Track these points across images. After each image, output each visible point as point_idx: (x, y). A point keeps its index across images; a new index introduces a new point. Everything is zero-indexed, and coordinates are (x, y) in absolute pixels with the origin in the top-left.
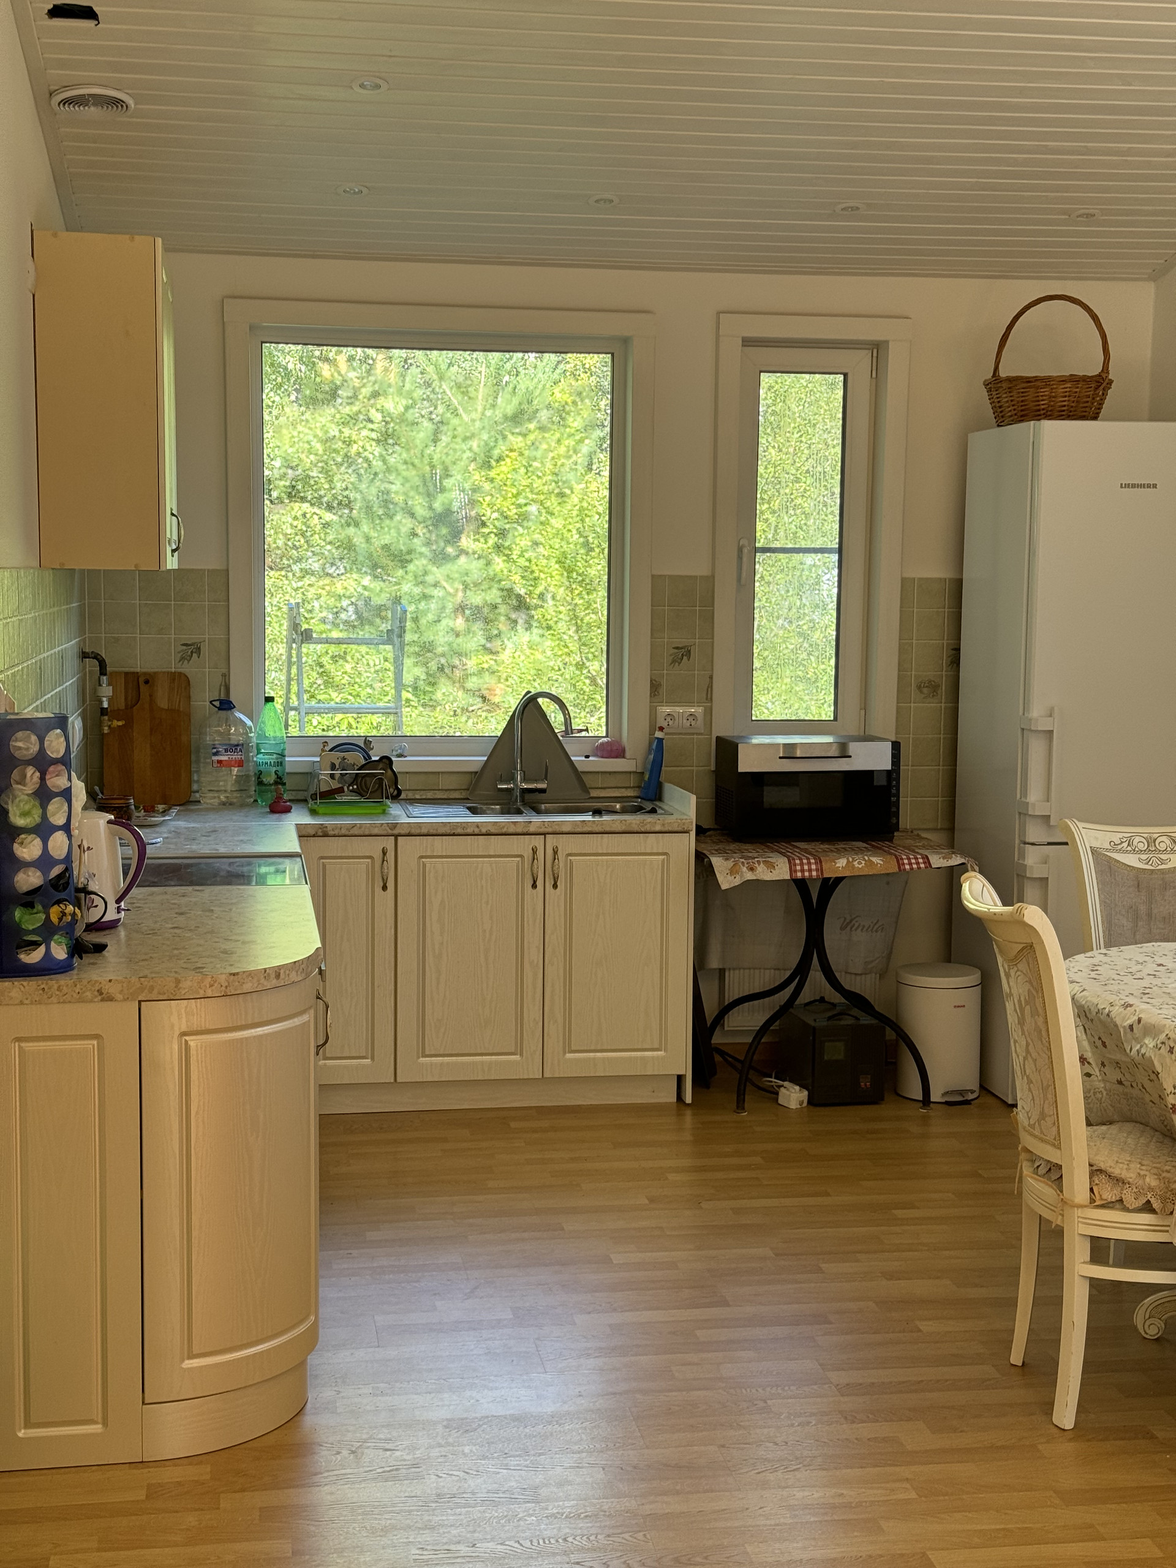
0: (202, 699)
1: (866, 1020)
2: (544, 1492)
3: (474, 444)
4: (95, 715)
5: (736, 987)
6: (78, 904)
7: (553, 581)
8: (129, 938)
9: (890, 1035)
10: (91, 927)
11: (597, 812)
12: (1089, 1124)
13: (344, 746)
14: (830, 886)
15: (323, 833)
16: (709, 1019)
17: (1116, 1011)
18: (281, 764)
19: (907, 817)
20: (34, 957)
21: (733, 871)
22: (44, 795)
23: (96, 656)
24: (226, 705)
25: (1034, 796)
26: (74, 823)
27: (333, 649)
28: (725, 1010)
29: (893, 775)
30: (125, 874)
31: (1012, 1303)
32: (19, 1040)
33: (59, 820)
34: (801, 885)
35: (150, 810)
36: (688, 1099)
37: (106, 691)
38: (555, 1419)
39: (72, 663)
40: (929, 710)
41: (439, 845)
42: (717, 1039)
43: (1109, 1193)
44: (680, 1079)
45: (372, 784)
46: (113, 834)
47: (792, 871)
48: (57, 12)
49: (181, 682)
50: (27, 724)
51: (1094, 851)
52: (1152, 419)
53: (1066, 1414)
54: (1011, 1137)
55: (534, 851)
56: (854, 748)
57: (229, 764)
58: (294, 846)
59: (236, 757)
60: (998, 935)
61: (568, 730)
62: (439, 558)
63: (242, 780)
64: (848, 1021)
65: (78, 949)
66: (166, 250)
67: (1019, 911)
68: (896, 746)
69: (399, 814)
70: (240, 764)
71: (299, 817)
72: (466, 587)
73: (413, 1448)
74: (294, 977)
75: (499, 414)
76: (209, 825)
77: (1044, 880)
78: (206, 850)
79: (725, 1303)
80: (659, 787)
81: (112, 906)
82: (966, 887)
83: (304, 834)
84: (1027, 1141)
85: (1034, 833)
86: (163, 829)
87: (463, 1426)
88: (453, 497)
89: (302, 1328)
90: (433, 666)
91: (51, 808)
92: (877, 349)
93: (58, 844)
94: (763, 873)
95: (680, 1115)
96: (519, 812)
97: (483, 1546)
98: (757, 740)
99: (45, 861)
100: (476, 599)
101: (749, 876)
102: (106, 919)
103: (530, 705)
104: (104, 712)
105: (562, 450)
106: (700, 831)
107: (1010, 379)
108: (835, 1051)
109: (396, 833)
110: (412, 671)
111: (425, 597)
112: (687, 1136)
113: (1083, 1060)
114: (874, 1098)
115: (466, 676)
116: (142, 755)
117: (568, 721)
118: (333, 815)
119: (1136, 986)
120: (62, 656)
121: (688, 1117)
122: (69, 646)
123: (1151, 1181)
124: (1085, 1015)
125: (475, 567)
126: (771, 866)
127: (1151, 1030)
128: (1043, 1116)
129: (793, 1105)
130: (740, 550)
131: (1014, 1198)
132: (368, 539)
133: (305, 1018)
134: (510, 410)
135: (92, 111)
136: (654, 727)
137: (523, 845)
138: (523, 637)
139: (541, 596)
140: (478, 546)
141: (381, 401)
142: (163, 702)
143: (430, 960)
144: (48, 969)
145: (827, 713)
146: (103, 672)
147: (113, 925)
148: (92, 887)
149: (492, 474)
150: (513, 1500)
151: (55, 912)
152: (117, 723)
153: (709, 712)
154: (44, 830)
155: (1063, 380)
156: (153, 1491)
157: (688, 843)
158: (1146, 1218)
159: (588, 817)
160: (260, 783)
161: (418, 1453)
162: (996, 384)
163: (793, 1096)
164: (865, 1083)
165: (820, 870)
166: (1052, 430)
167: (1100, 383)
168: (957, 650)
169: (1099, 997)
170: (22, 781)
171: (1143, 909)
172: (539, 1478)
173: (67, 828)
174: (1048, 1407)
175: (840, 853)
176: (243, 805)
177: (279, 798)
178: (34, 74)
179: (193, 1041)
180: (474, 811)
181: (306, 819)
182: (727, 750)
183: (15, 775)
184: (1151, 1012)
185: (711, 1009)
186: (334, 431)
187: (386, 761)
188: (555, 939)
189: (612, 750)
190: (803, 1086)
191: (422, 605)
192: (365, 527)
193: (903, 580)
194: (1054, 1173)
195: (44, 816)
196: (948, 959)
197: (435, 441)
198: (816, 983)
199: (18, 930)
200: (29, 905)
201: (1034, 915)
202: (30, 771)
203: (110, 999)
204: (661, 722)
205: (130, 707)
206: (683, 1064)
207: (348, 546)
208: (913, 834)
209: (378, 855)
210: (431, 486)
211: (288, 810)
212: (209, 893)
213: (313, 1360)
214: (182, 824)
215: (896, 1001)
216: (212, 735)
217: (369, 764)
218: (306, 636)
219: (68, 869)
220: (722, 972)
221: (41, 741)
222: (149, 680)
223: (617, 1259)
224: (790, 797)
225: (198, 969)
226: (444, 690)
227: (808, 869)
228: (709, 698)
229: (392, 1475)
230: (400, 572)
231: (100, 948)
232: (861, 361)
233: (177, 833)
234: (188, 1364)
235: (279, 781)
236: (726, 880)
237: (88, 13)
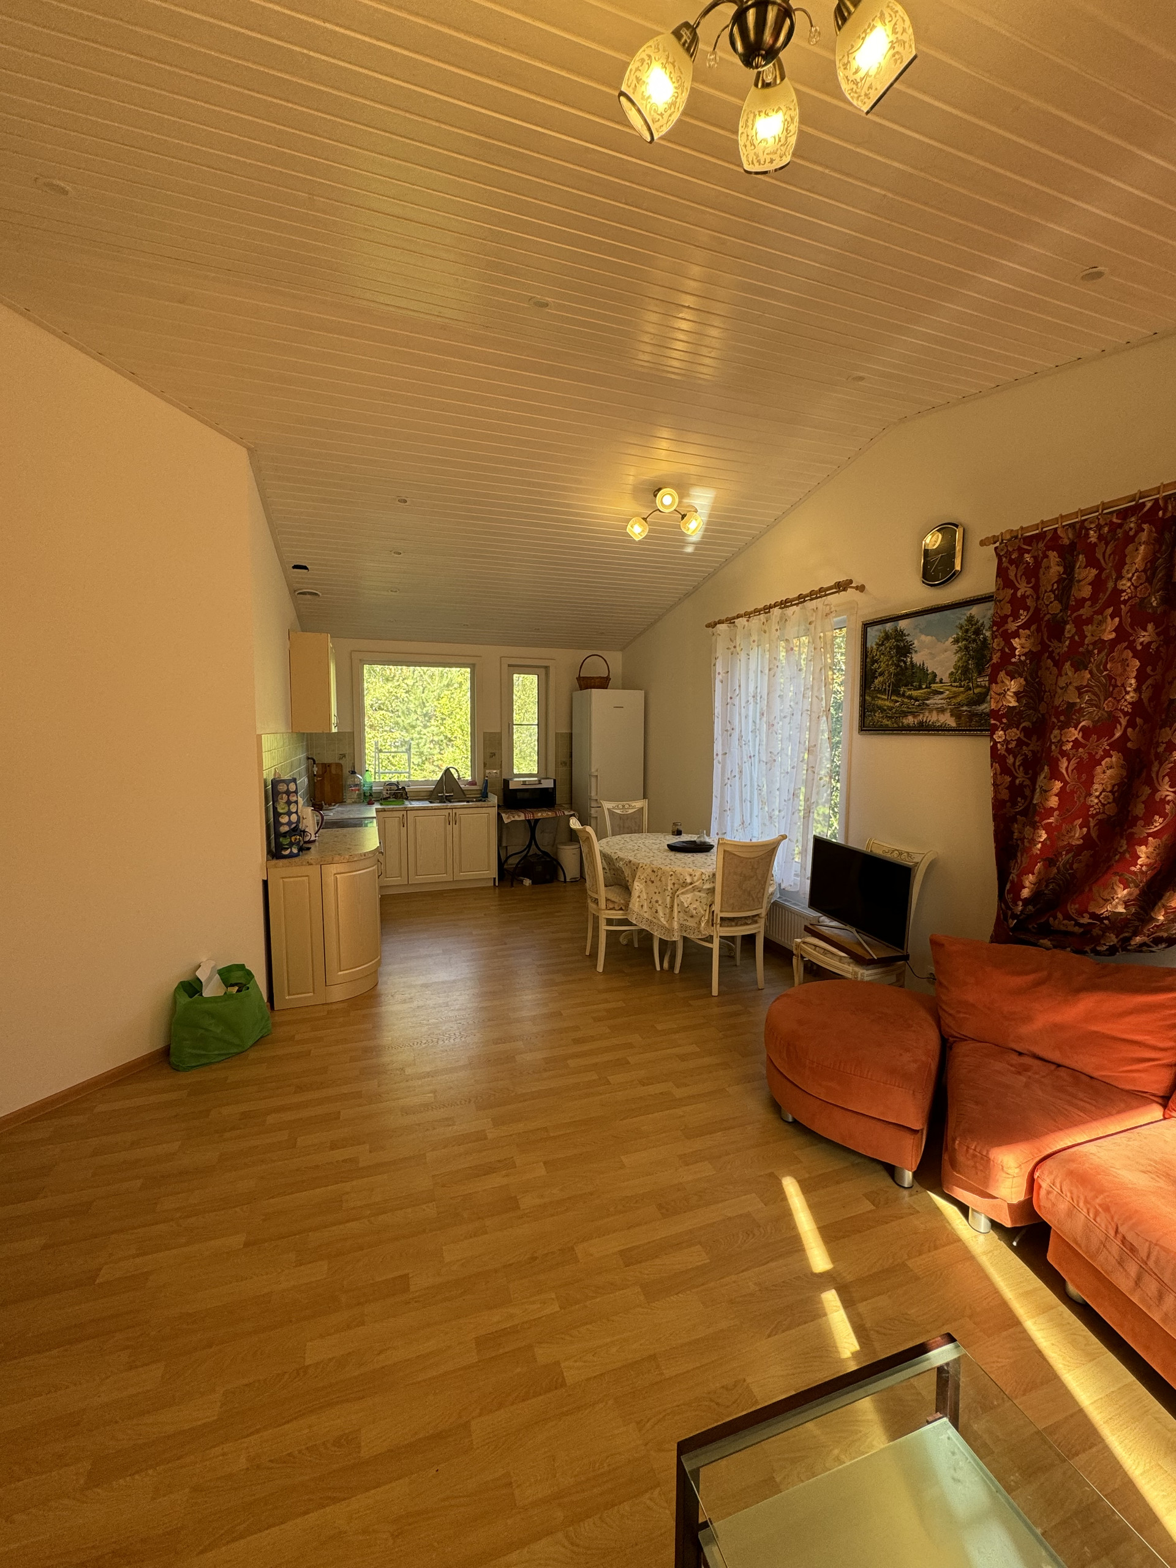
0: (346, 771)
1: (548, 859)
2: (450, 1003)
3: (435, 693)
4: (311, 777)
5: (511, 851)
6: (300, 836)
7: (458, 734)
8: (319, 845)
9: (555, 863)
10: (306, 842)
11: (468, 802)
12: (606, 886)
13: (391, 784)
14: (537, 821)
15: (384, 810)
16: (503, 860)
17: (613, 855)
18: (371, 790)
19: (558, 800)
20: (287, 852)
21: (508, 818)
22: (289, 803)
23: (312, 759)
24: (353, 772)
25: (593, 794)
26: (299, 811)
27: (393, 754)
28: (507, 858)
29: (554, 788)
30: (318, 825)
31: (586, 938)
32: (282, 878)
33: (294, 810)
34: (529, 821)
35: (330, 805)
36: (497, 884)
37: (315, 769)
38: (454, 981)
39: (304, 761)
40: (563, 770)
41: (420, 813)
42: (505, 867)
43: (611, 906)
44: (495, 879)
45: (399, 795)
46: (313, 813)
47: (525, 817)
48: (296, 567)
49: (339, 766)
50: (283, 781)
51: (608, 809)
52: (624, 688)
53: (600, 969)
54: (584, 891)
55: (449, 814)
56: (542, 781)
57: (355, 790)
58: (374, 815)
59: (357, 788)
60: (580, 834)
61: (459, 778)
62: (425, 727)
63: (359, 795)
64: (543, 860)
65: (301, 849)
66: (331, 637)
67: (585, 828)
68: (555, 781)
69: (408, 804)
70: (358, 790)
71: (377, 806)
72: (433, 735)
73: (410, 994)
74: (370, 855)
75: (442, 685)
76: (348, 809)
77: (596, 817)
78: (347, 817)
79: (505, 944)
80: (487, 794)
81: (313, 836)
82: (571, 821)
83: (377, 811)
84: (589, 893)
85: (594, 804)
86: (333, 811)
87: (426, 986)
88: (429, 709)
89: (376, 960)
90: (424, 758)
91: (291, 806)
92: (547, 668)
93: (294, 818)
94: (517, 818)
95: (495, 889)
96: (445, 802)
97: (431, 1021)
98: (516, 779)
99: (289, 823)
100: (436, 738)
101: (513, 819)
102: (312, 839)
103: (447, 771)
104: (315, 775)
105: (461, 695)
106: (499, 806)
107: (583, 677)
108: (539, 868)
109: (407, 810)
110: (416, 760)
111: (421, 738)
112: (497, 896)
113: (604, 869)
114: (551, 881)
115: (433, 762)
116: (327, 788)
117: (459, 776)
118: (387, 805)
119: (618, 847)
120: (300, 759)
121: (497, 890)
122: (303, 756)
123: (622, 901)
124: (605, 857)
125: (436, 730)
126: (519, 816)
127: (622, 859)
128: (593, 885)
129: (527, 885)
130: (509, 724)
131: (586, 907)
132: (403, 721)
133: (374, 867)
134: (446, 683)
135: (308, 596)
136: (485, 776)
137: (446, 812)
138: (451, 749)
139: (455, 737)
140: (436, 723)
141: (405, 681)
142: (334, 772)
143: (418, 847)
144: (292, 856)
145: (536, 772)
146: (314, 763)
147: (314, 841)
148: (306, 830)
149: (440, 702)
150: (441, 1006)
151: (293, 839)
152: (319, 779)
153: (501, 772)
154: (289, 813)
155: (597, 678)
156: (329, 1012)
157: (495, 810)
158: (621, 912)
159: (465, 803)
160: (365, 796)
161: (412, 995)
162: (579, 679)
163: (527, 882)
164: (548, 877)
165: (533, 817)
166: (596, 693)
167: (608, 679)
168: (572, 753)
169: (608, 851)
170: (282, 799)
171: (622, 825)
172: (449, 999)
173: (296, 812)
174: (596, 968)
175: (539, 811)
176: (360, 802)
177: (371, 800)
178: (289, 585)
179: (338, 876)
180: (431, 802)
181: (379, 807)
182: (506, 782)
183: (280, 796)
184: (621, 855)
185: (503, 858)
186: (391, 690)
187: (404, 788)
188: (456, 839)
189: (473, 783)
190: (530, 879)
191: (420, 741)
192: (403, 718)
193: (556, 733)
194: (596, 901)
195: (289, 809)
196: (571, 841)
197: (423, 693)
198: (533, 849)
199: (282, 844)
200: (285, 837)
201: (589, 829)
202: (284, 795)
203: (312, 864)
204: (487, 775)
205: (323, 774)
206: (494, 873)
207: (397, 723)
208: (560, 805)
209: (401, 816)
210: (423, 705)
211: (373, 804)
212: (345, 830)
213: (380, 969)
214: (340, 809)
215: (556, 853)
216: (349, 782)
217: (399, 789)
218: (381, 751)
219: (297, 826)
220: (507, 847)
221: (288, 786)
222: (329, 765)
223: (474, 933)
224: (527, 795)
225: (339, 854)
226: (427, 765)
227: (530, 816)
228: (501, 767)
229: (404, 1002)
230: (413, 731)
231: (309, 849)
232: (543, 671)
233: (338, 812)
234: (340, 973)
235: (371, 795)
236: (506, 821)
237: (305, 568)
